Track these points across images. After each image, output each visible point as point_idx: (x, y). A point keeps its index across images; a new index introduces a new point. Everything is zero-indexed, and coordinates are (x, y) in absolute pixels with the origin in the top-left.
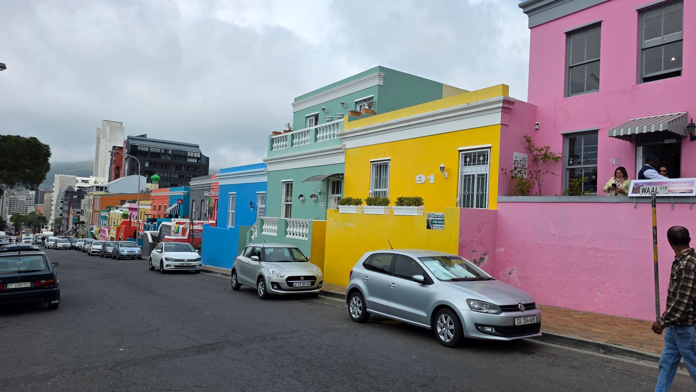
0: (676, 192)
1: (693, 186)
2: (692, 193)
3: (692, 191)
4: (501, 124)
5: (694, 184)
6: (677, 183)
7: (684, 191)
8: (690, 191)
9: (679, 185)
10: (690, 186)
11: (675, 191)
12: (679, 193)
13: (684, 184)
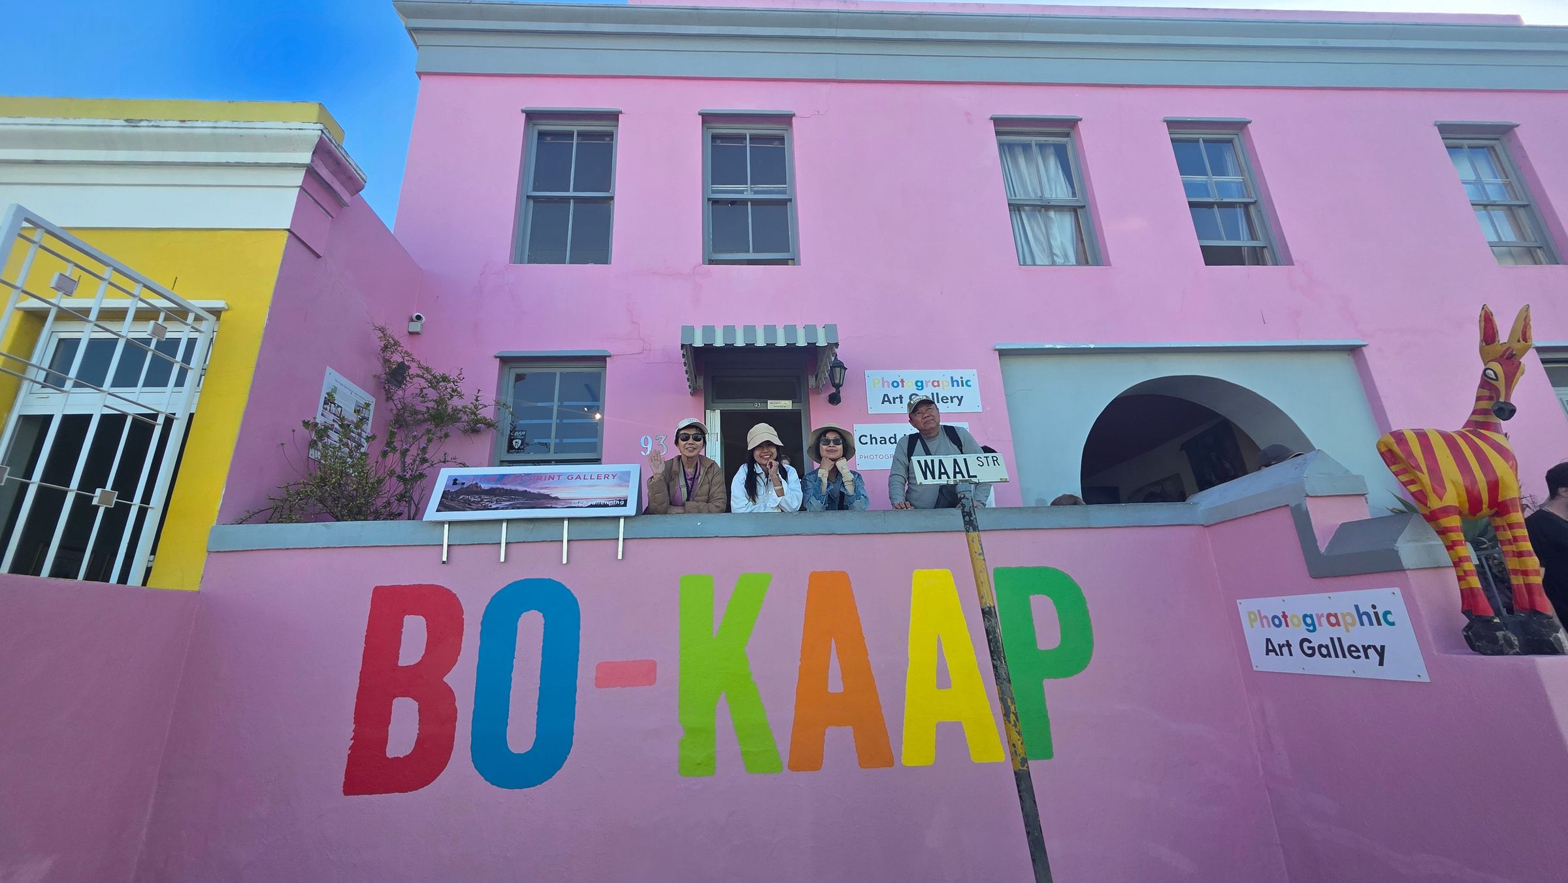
0: (580, 505)
1: (628, 486)
2: (625, 505)
3: (626, 501)
4: (288, 230)
5: (629, 482)
6: (582, 477)
7: (602, 502)
8: (620, 501)
9: (589, 482)
10: (619, 485)
11: (577, 501)
12: (588, 507)
13: (602, 481)
